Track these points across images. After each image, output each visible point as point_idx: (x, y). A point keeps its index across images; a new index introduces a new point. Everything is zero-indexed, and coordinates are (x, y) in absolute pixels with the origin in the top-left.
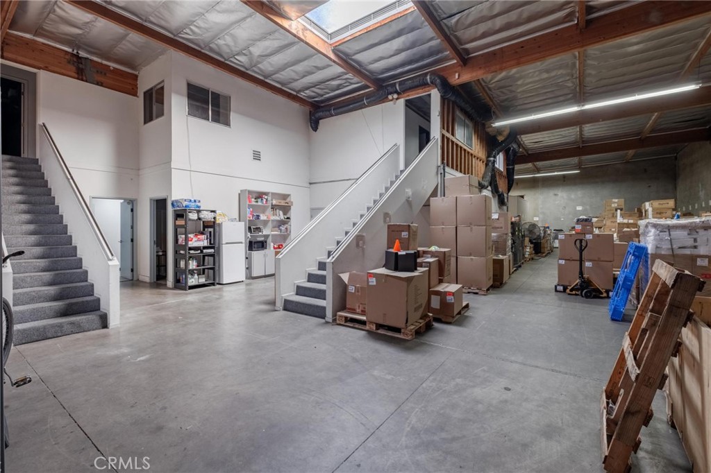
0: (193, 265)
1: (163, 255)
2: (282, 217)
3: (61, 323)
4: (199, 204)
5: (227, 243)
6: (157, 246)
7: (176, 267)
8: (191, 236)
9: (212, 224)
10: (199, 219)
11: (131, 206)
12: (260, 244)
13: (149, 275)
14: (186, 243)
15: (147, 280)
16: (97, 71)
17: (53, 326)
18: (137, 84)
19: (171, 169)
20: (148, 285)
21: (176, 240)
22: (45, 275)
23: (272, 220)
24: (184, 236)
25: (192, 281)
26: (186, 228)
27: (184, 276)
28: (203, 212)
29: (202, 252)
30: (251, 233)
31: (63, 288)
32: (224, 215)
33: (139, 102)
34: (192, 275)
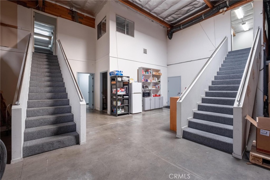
0: (119, 104)
1: (105, 98)
2: (157, 81)
3: (53, 142)
4: (122, 73)
5: (134, 93)
6: (103, 94)
7: (112, 104)
8: (118, 89)
9: (128, 83)
10: (122, 81)
11: (92, 77)
12: (148, 94)
13: (99, 107)
14: (117, 93)
15: (99, 109)
16: (80, 17)
17: (47, 143)
18: (95, 23)
19: (109, 57)
20: (99, 112)
21: (112, 91)
22: (50, 109)
23: (153, 83)
24: (115, 89)
25: (119, 112)
26: (116, 85)
27: (115, 109)
28: (124, 77)
29: (123, 97)
30: (144, 89)
31: (57, 117)
32: (132, 79)
33: (96, 30)
34: (119, 109)
